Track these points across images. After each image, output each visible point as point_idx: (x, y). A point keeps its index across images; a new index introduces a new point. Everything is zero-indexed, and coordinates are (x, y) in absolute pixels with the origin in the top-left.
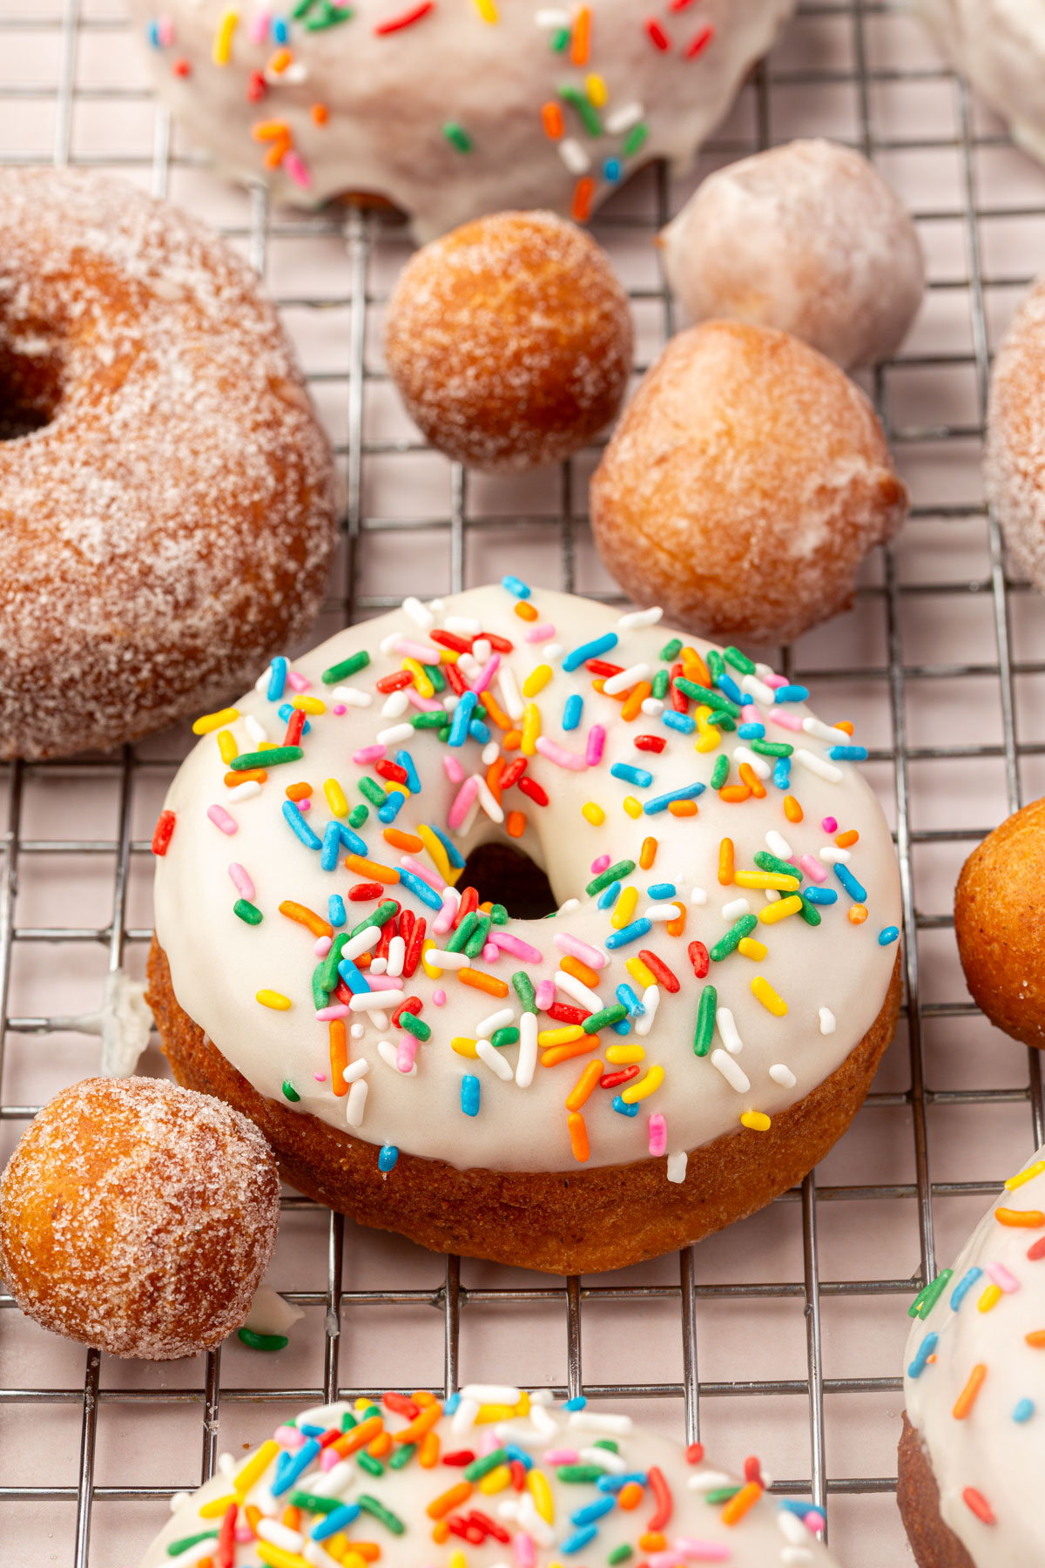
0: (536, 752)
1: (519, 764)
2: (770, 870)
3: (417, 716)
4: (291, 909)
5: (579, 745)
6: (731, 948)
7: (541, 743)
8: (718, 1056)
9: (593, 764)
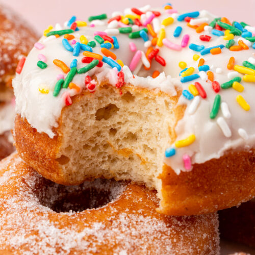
0: (162, 45)
1: (156, 50)
2: (248, 67)
3: (120, 29)
4: (57, 62)
5: (179, 41)
6: (229, 86)
7: (164, 41)
8: (220, 120)
9: (184, 47)
